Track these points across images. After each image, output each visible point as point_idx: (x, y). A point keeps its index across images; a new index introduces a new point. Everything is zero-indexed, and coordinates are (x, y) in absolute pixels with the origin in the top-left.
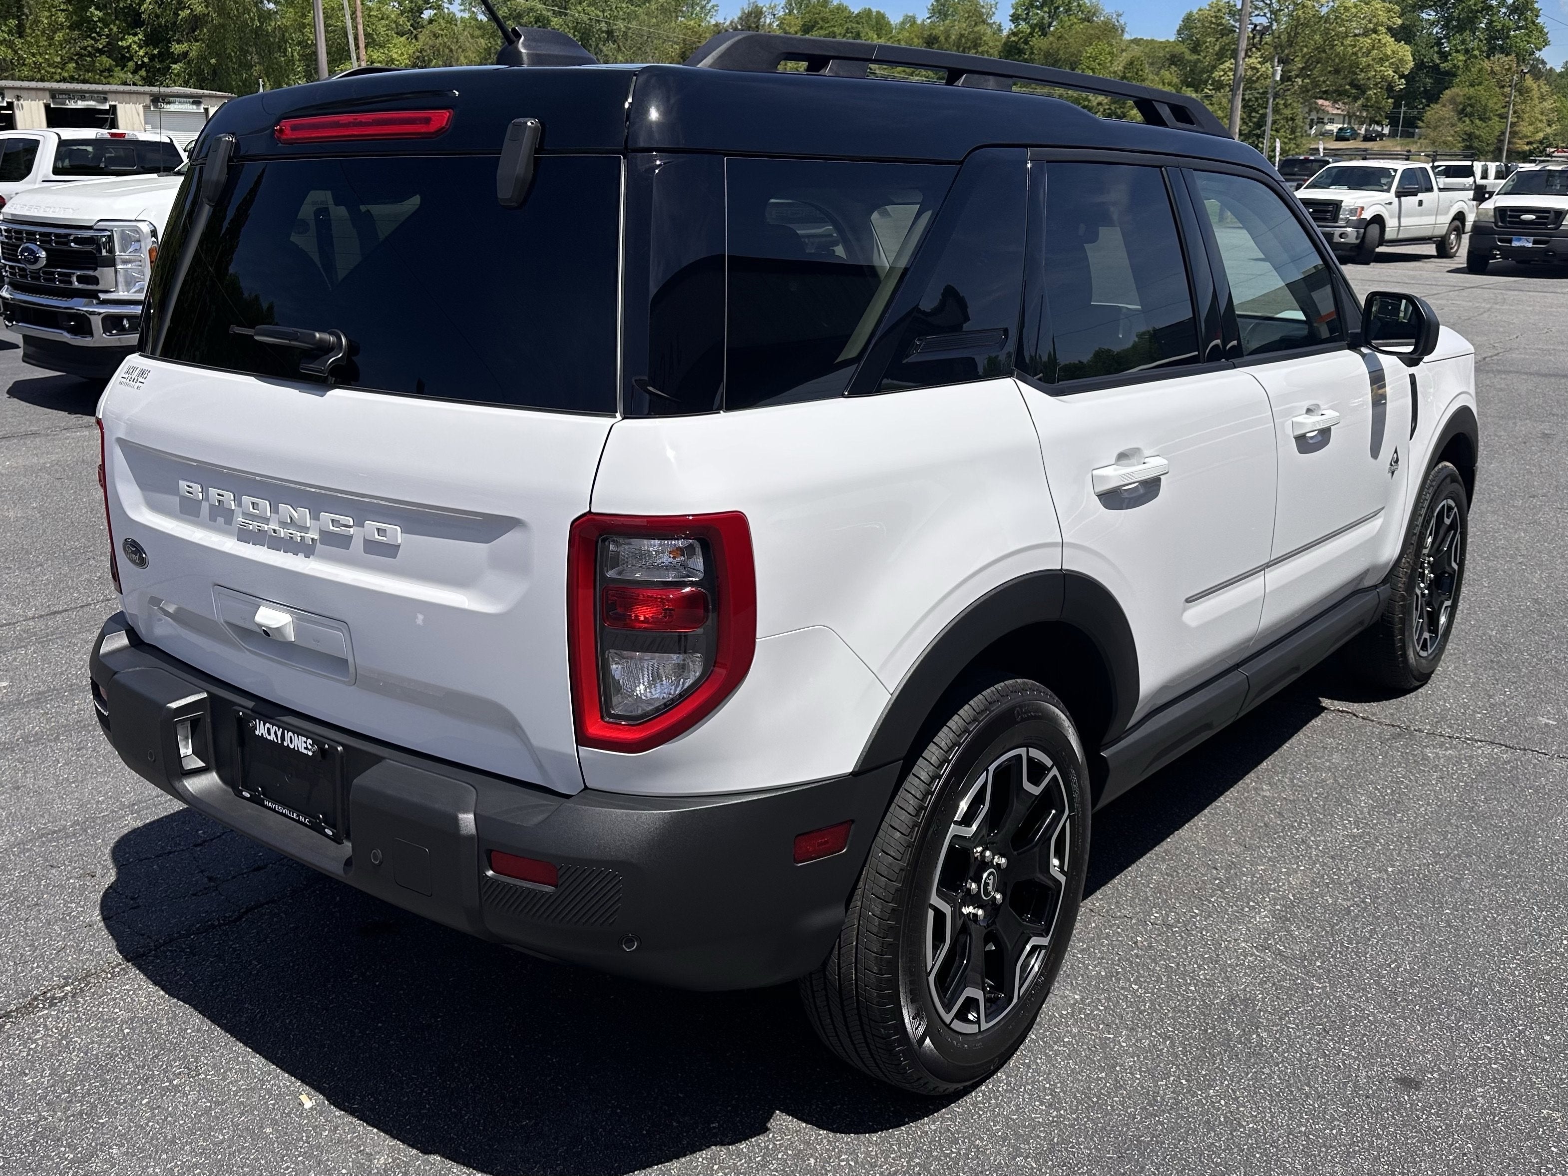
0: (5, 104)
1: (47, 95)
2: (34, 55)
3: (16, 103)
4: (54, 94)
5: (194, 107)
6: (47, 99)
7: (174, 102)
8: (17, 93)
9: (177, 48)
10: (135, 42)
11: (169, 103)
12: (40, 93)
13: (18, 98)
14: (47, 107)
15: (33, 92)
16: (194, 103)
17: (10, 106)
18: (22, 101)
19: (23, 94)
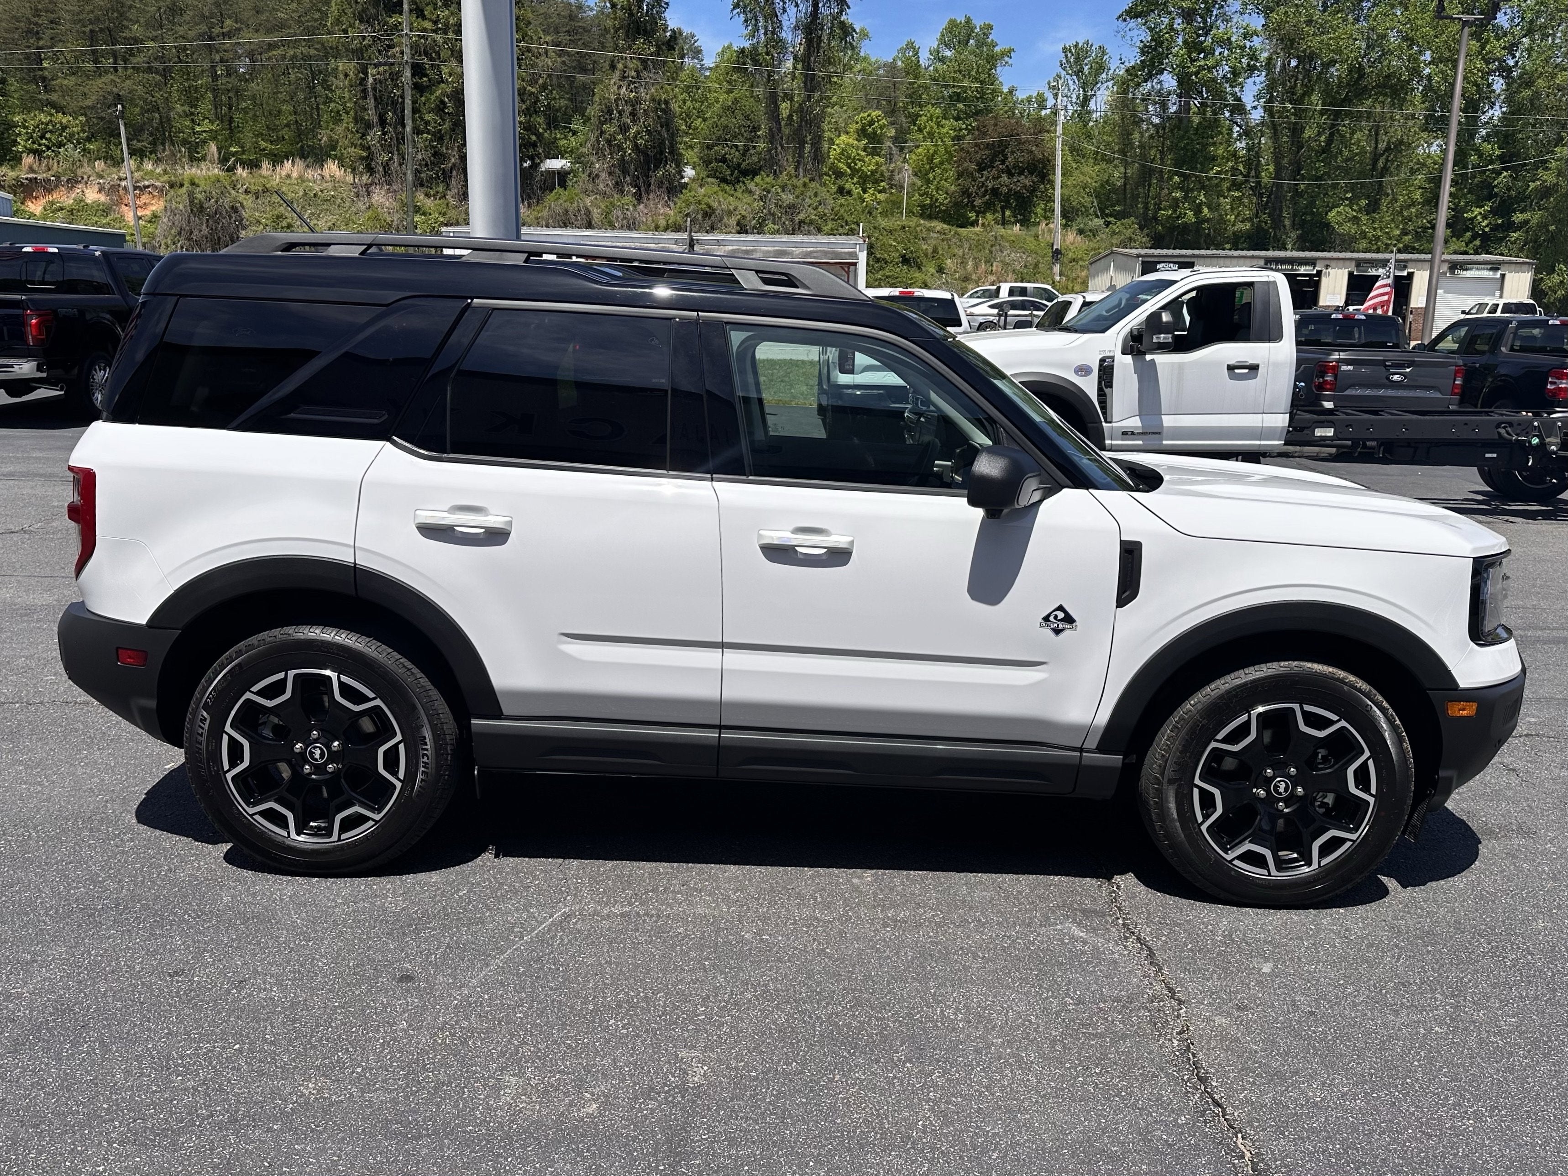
0: (1315, 272)
1: (1354, 263)
2: (1375, 229)
3: (1324, 270)
4: (1359, 263)
5: (1491, 273)
6: (1352, 267)
7: (1471, 269)
8: (1327, 262)
9: (1518, 217)
10: (1480, 214)
11: (1466, 270)
12: (1348, 263)
13: (1327, 267)
14: (1351, 274)
15: (1341, 262)
16: (1491, 269)
17: (1319, 273)
18: (1329, 270)
19: (1333, 263)
